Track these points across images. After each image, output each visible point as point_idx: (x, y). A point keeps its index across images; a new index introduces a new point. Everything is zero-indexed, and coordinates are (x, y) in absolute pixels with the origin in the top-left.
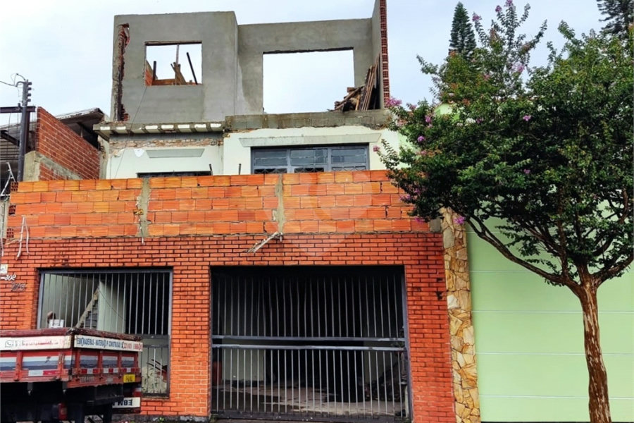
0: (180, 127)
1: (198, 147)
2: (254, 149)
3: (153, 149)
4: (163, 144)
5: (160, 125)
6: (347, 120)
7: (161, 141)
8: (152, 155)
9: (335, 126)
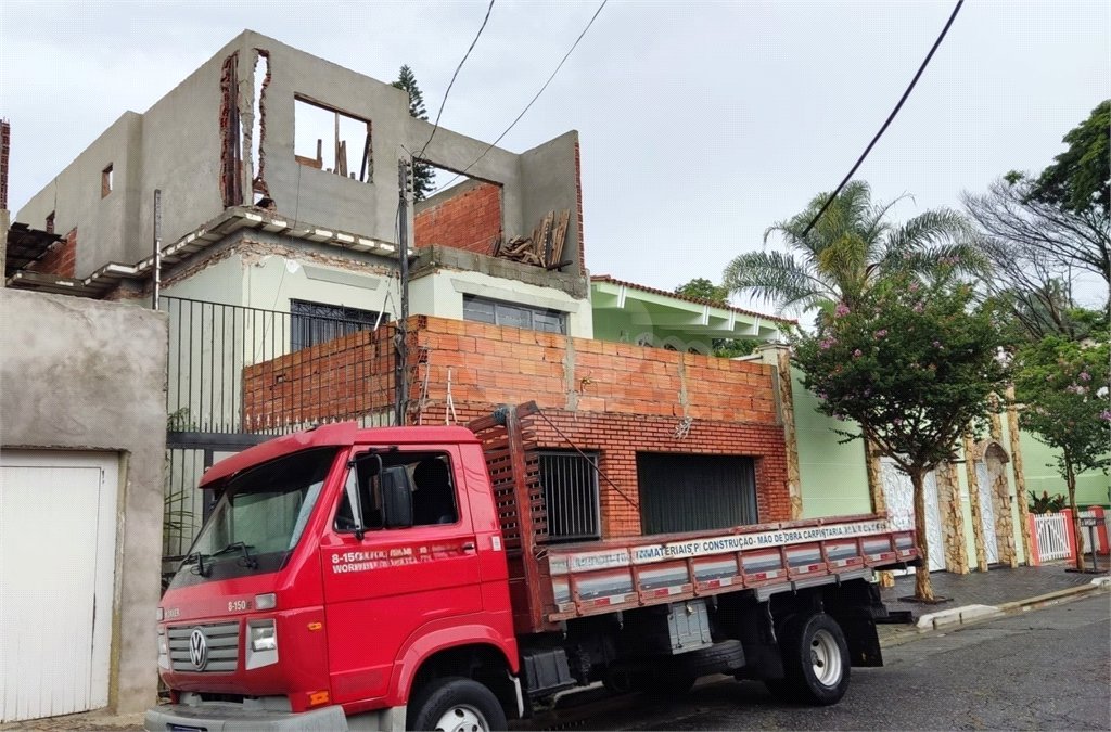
0: (362, 241)
1: (372, 276)
2: (468, 297)
3: (311, 264)
4: (325, 261)
5: (335, 232)
6: (551, 282)
7: (323, 256)
8: (310, 274)
9: (541, 286)
